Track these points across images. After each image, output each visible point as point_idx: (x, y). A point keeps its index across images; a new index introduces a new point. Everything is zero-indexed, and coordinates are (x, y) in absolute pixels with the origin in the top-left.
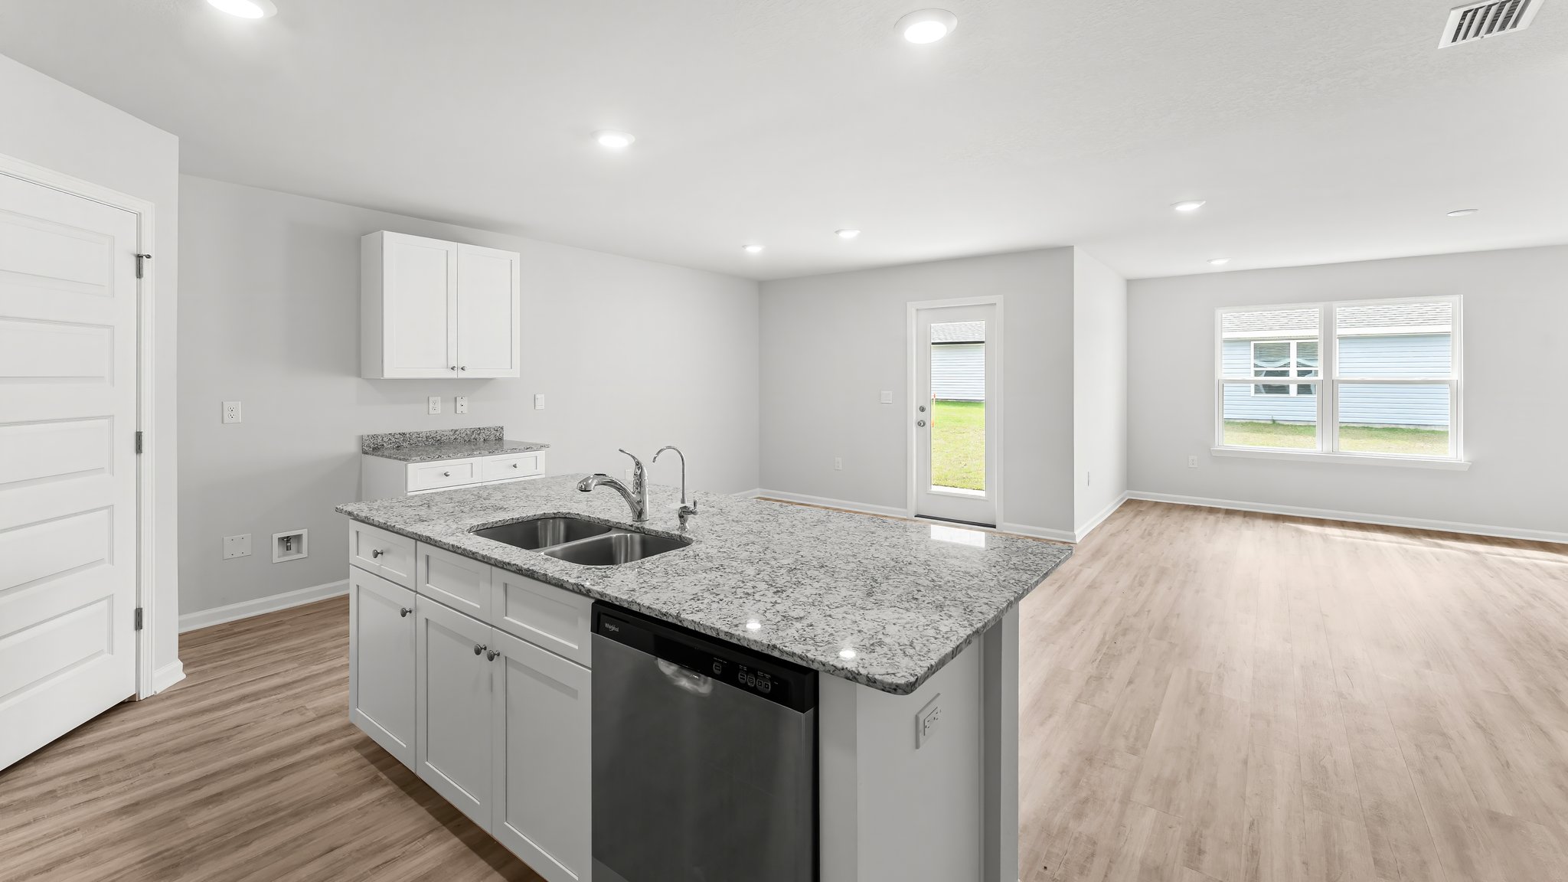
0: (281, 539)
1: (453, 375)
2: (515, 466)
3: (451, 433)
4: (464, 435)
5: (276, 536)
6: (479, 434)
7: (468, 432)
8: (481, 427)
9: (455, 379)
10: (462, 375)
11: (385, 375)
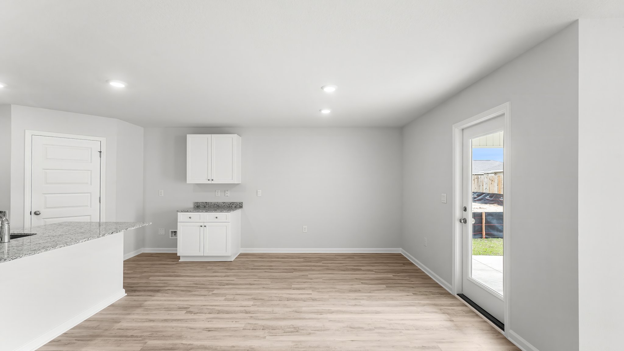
0: (172, 232)
1: (210, 182)
2: (216, 218)
3: (223, 204)
4: (227, 204)
5: (170, 230)
6: (233, 205)
7: (229, 204)
8: (234, 202)
9: (210, 184)
10: (213, 182)
11: (188, 182)
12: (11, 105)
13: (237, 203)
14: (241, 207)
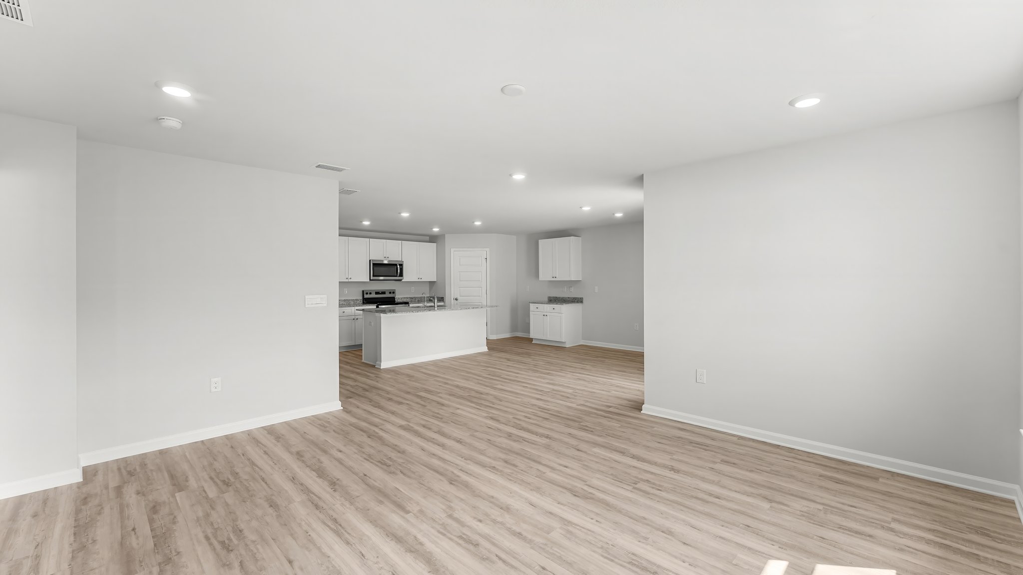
1: (554, 279)
2: (554, 309)
3: (568, 298)
4: (571, 299)
6: (575, 299)
8: (576, 296)
11: (540, 279)
12: (444, 235)
13: (578, 298)
14: (582, 302)
